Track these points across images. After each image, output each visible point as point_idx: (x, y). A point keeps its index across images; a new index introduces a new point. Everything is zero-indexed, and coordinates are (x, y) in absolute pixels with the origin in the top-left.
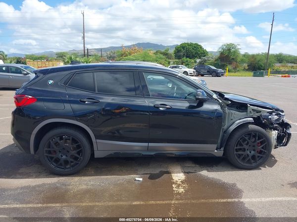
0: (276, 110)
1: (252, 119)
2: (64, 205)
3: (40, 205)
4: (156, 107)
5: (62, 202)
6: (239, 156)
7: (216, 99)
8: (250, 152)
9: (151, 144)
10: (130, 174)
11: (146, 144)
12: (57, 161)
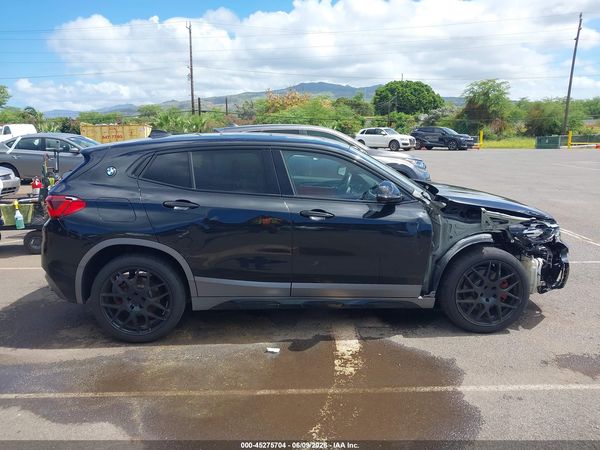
0: (538, 218)
1: (489, 236)
2: (133, 394)
3: (90, 394)
4: (305, 215)
5: (130, 390)
6: (466, 307)
7: (419, 199)
8: (487, 300)
9: (296, 285)
10: (257, 340)
11: (287, 285)
12: (124, 316)
